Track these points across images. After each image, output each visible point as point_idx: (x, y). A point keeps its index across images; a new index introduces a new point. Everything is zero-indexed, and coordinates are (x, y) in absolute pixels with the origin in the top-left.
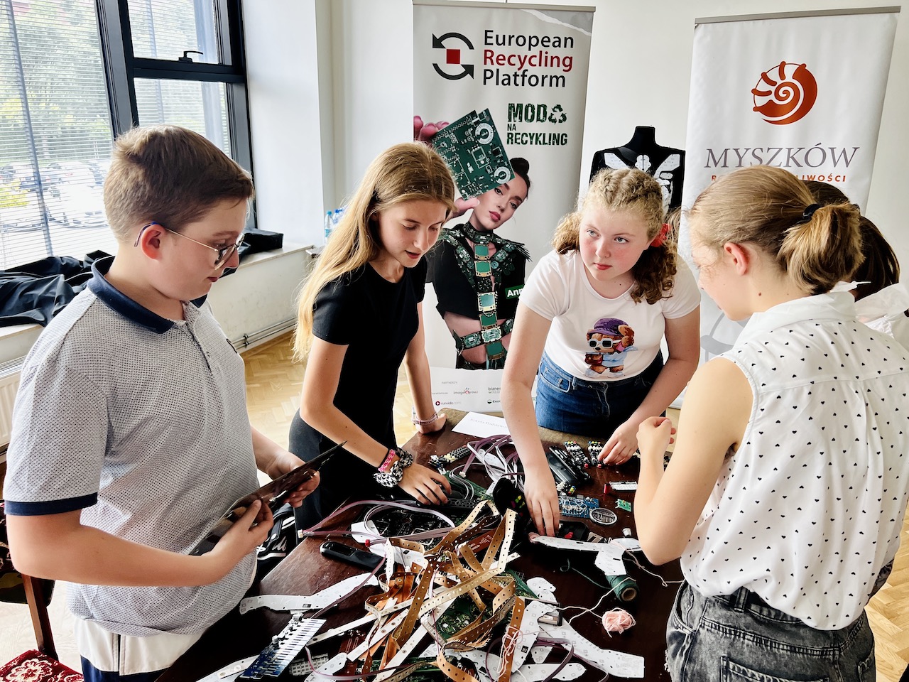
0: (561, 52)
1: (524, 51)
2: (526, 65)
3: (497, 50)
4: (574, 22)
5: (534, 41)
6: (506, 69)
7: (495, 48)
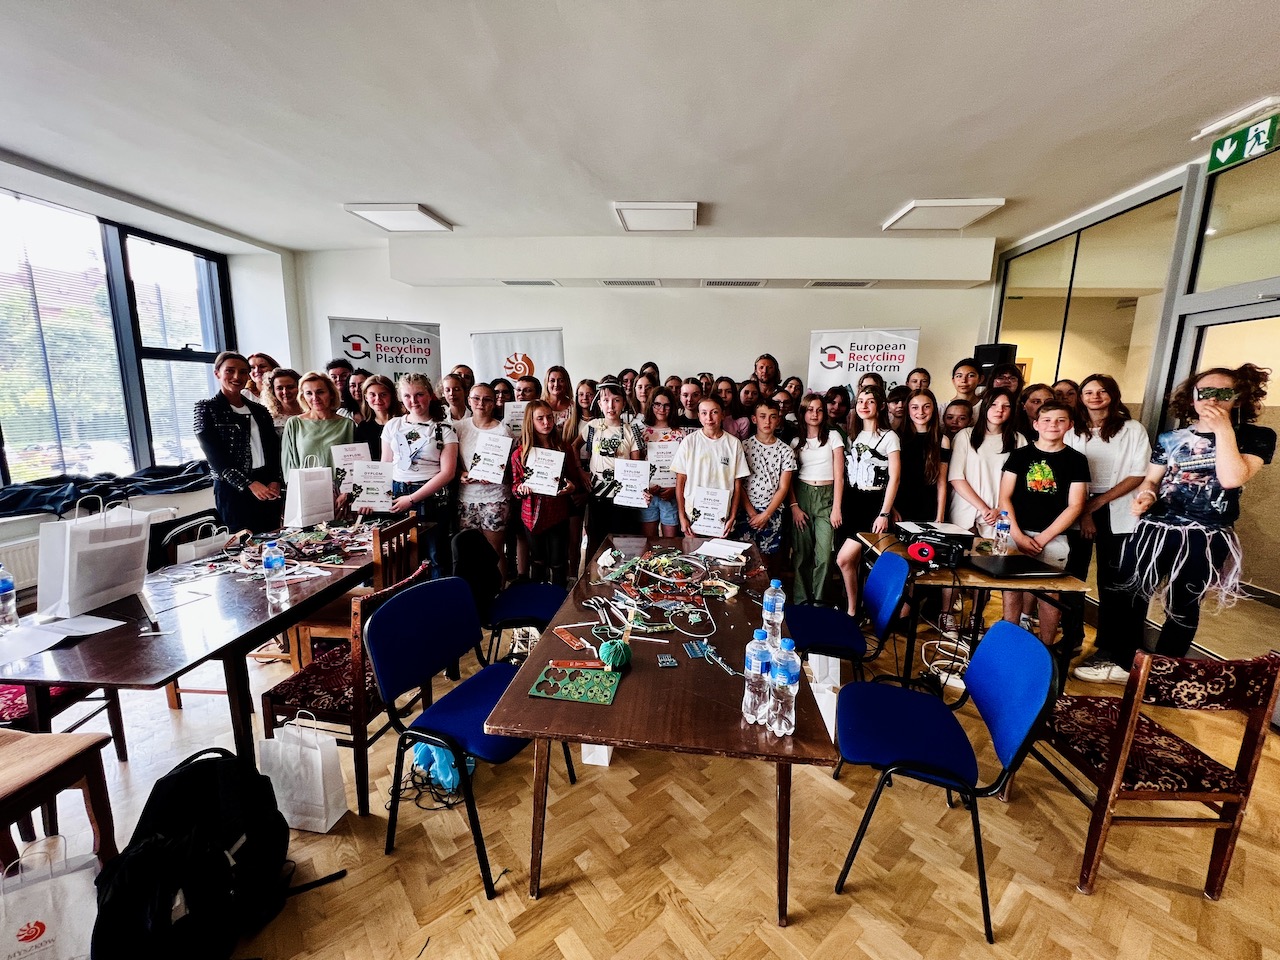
0: (423, 346)
1: (401, 345)
2: (403, 352)
3: (384, 344)
4: (428, 331)
5: (406, 340)
6: (389, 354)
7: (382, 343)
